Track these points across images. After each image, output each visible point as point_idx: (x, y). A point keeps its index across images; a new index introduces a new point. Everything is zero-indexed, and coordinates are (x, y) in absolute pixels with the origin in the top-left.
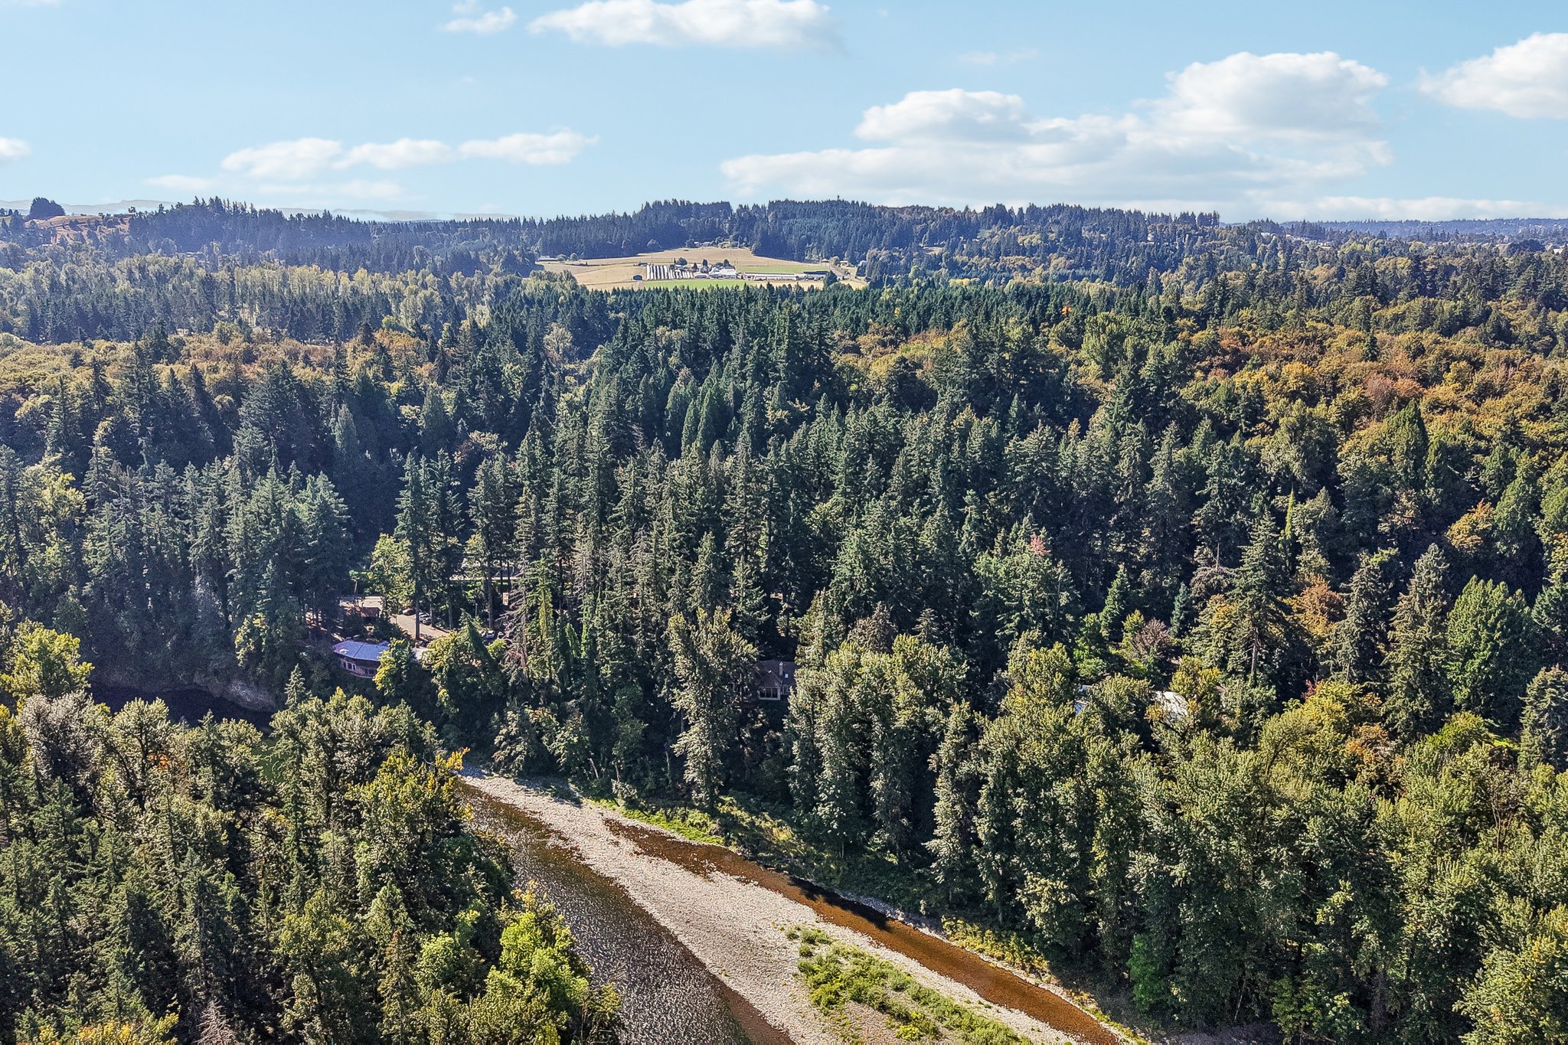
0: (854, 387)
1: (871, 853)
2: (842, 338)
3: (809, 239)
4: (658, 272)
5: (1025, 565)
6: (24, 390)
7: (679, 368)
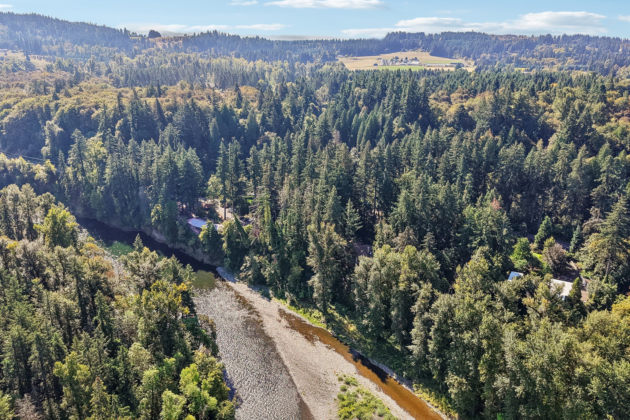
0: (440, 118)
1: (389, 343)
2: (443, 94)
3: (456, 49)
4: (385, 63)
5: (488, 213)
6: (97, 107)
7: (363, 106)
